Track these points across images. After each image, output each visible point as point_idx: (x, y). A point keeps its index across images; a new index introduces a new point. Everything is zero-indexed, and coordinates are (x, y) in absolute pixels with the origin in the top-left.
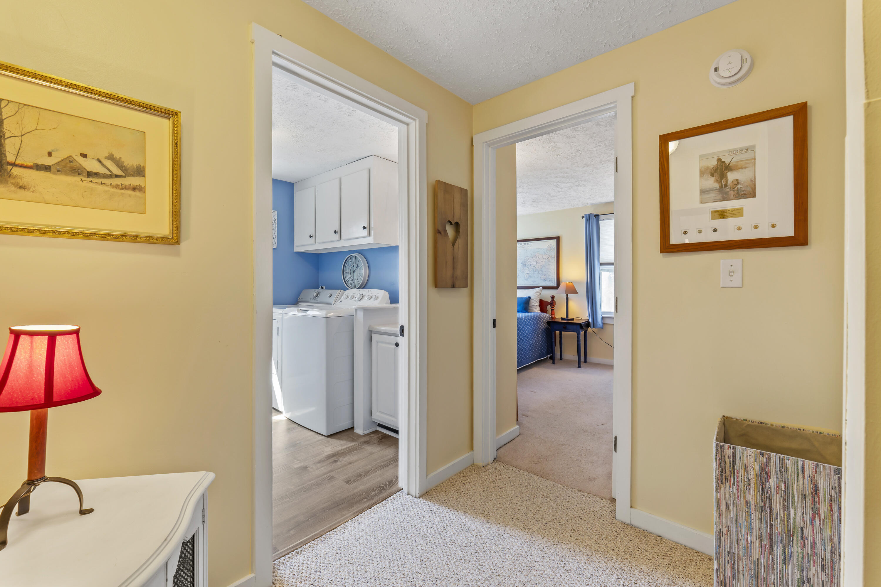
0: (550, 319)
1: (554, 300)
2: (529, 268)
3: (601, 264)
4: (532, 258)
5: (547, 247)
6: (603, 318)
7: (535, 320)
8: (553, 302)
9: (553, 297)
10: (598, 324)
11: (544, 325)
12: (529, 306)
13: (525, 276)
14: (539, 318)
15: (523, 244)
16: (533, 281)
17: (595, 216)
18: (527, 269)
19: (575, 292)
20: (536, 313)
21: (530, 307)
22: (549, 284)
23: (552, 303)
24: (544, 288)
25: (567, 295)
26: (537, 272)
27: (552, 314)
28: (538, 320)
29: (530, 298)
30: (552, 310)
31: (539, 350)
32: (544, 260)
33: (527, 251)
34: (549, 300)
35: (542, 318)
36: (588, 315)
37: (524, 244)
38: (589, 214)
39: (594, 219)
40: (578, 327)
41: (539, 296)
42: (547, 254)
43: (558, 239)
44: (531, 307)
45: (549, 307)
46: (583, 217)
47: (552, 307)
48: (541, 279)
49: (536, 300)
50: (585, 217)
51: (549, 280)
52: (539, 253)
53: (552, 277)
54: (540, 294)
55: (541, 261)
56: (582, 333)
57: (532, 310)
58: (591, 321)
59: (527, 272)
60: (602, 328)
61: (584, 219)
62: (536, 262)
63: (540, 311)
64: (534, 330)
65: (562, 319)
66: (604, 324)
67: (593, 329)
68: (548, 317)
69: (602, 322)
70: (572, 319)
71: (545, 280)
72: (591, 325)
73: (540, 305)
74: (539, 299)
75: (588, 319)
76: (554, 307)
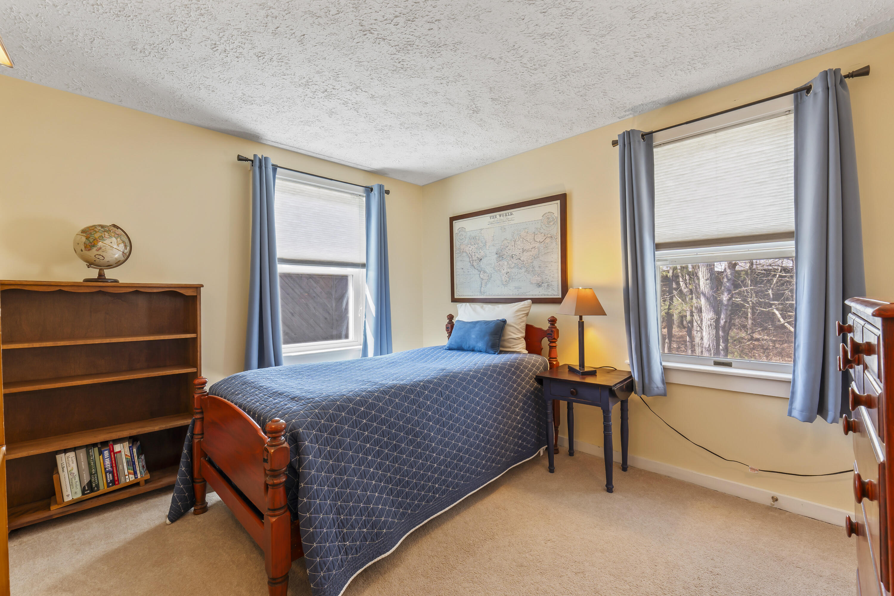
0: (545, 368)
1: (556, 328)
2: (510, 262)
3: (658, 246)
4: (515, 241)
5: (541, 218)
6: (665, 370)
7: (504, 376)
8: (552, 331)
9: (553, 321)
10: (654, 386)
11: (530, 384)
12: (502, 338)
13: (503, 277)
14: (517, 368)
15: (498, 216)
16: (516, 288)
17: (643, 136)
18: (506, 263)
19: (599, 311)
20: (514, 355)
21: (504, 340)
22: (546, 293)
23: (550, 332)
24: (536, 301)
25: (581, 318)
26: (523, 270)
27: (551, 358)
28: (514, 373)
29: (504, 322)
30: (551, 347)
31: (516, 444)
32: (537, 245)
33: (505, 229)
34: (546, 326)
35: (525, 367)
36: (628, 361)
37: (500, 216)
38: (629, 133)
39: (639, 141)
40: (607, 393)
41: (525, 319)
42: (542, 231)
43: (563, 198)
44: (506, 340)
45: (545, 342)
46: (615, 143)
47: (551, 342)
48: (531, 283)
49: (518, 327)
50: (620, 143)
51: (546, 285)
52: (526, 230)
53: (553, 278)
54: (527, 314)
55: (531, 246)
56: (615, 409)
57: (510, 348)
58: (636, 376)
59: (505, 271)
60: (665, 395)
61: (618, 147)
62: (521, 250)
63: (527, 349)
64: (502, 400)
65: (571, 370)
66: (667, 383)
67: (643, 396)
68: (541, 364)
69: (664, 382)
70: (593, 373)
71: (539, 285)
72: (638, 386)
73: (526, 338)
74: (523, 325)
75: (629, 369)
76: (555, 342)
